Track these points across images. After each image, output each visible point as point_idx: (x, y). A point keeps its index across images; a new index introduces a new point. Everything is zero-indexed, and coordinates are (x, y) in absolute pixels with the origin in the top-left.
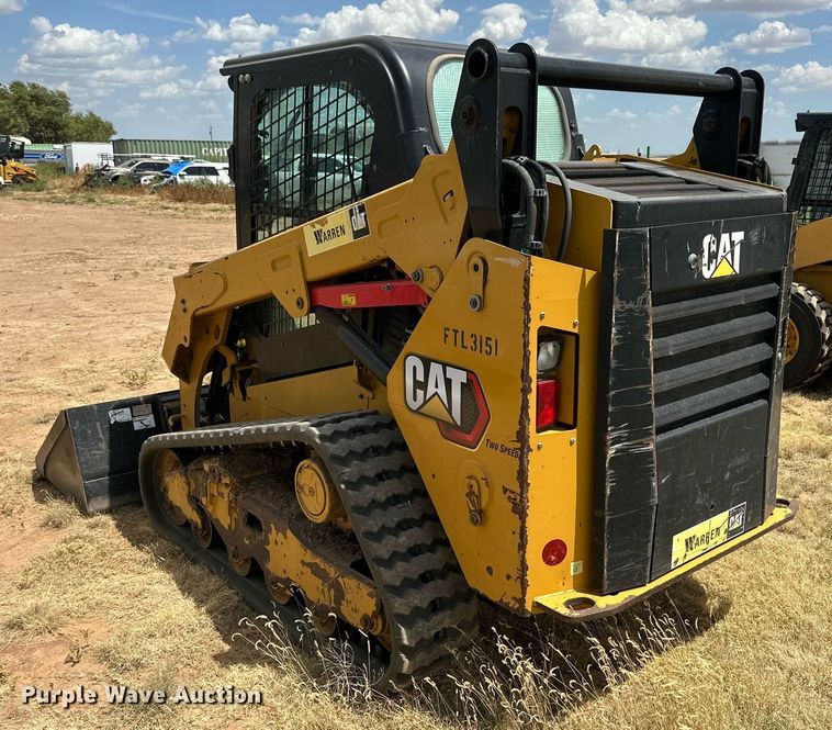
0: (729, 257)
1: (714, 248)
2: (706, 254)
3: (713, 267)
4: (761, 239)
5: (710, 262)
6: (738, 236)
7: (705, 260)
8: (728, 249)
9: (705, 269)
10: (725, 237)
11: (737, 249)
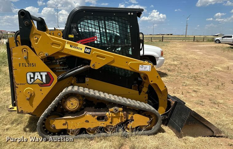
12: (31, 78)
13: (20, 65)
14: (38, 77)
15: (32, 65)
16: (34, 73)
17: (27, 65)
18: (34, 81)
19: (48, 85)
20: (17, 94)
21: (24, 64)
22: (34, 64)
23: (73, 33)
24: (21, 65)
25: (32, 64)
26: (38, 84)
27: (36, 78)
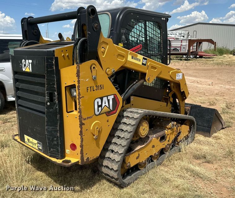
0: (28, 66)
1: (25, 63)
2: (23, 64)
3: (25, 68)
4: (37, 63)
5: (24, 67)
6: (30, 61)
7: (23, 66)
8: (28, 64)
9: (23, 68)
10: (27, 61)
11: (30, 65)
12: (99, 106)
13: (87, 89)
14: (105, 103)
15: (100, 88)
16: (102, 99)
17: (95, 88)
18: (102, 110)
19: (115, 111)
20: (83, 135)
21: (92, 87)
22: (102, 86)
23: (122, 41)
24: (89, 89)
25: (101, 85)
26: (105, 113)
27: (103, 105)
